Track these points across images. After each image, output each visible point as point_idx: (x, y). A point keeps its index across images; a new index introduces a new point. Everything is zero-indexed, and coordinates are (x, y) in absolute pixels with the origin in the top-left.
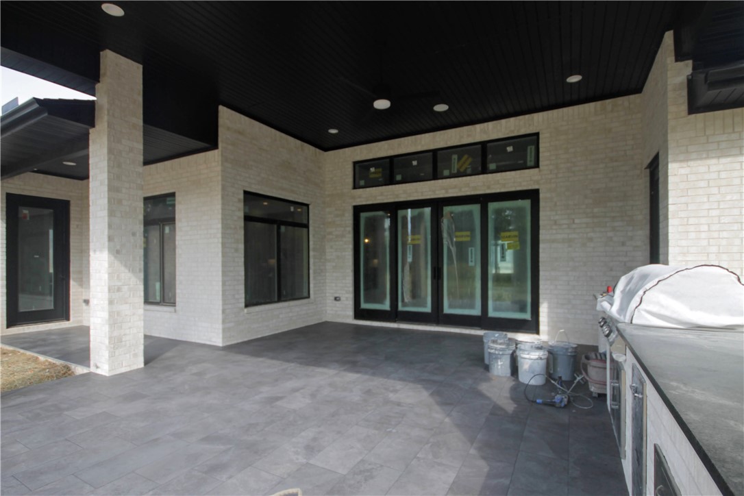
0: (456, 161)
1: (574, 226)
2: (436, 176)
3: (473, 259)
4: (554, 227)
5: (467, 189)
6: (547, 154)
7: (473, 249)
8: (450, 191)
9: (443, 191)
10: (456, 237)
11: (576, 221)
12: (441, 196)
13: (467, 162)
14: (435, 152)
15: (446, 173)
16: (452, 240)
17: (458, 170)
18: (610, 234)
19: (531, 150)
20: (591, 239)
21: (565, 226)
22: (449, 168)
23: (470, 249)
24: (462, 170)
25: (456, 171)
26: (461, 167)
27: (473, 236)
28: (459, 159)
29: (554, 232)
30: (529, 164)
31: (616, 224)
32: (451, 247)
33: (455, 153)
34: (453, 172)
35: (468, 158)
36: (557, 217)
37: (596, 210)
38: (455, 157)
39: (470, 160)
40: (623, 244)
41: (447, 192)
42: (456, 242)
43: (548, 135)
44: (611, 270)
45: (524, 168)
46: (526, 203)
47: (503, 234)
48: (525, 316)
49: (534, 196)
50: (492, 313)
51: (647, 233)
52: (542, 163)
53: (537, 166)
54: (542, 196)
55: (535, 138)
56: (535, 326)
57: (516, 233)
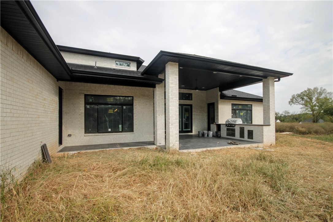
11: (198, 111)
18: (202, 114)
20: (200, 115)
21: (196, 112)
31: (203, 112)
36: (195, 110)
37: (200, 109)
40: (204, 116)
43: (193, 94)
44: (203, 120)
45: (189, 100)
46: (189, 107)
47: (186, 113)
48: (190, 130)
49: (191, 106)
50: (184, 130)
51: (207, 114)
52: (193, 99)
53: (192, 100)
54: (193, 106)
55: (191, 94)
56: (191, 131)
57: (188, 113)
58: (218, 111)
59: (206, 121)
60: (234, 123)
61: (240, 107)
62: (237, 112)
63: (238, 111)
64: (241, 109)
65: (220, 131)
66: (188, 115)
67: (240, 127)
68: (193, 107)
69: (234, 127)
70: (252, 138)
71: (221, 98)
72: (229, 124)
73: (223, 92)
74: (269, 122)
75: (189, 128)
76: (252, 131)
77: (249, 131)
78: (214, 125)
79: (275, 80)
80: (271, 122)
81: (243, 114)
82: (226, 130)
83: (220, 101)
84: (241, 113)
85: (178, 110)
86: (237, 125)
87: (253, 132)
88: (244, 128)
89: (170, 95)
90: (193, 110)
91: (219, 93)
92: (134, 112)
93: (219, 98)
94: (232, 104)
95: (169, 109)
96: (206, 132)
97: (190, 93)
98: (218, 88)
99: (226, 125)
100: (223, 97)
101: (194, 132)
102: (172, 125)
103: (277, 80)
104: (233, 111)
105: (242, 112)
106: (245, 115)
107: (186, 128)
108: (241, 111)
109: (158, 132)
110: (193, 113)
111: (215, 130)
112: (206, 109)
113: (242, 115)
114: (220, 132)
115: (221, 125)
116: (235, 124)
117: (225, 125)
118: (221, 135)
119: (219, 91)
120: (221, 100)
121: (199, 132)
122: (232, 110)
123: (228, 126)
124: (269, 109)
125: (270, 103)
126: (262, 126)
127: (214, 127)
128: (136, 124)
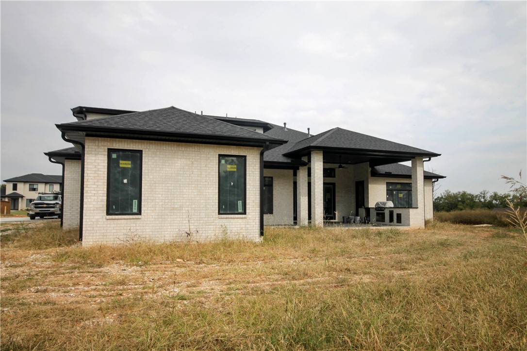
4: (339, 193)
6: (337, 174)
11: (343, 192)
18: (349, 195)
19: (333, 173)
20: (345, 196)
21: (341, 193)
31: (350, 193)
36: (339, 191)
37: (346, 189)
45: (331, 177)
46: (332, 186)
47: (327, 194)
48: (332, 215)
49: (334, 184)
51: (355, 196)
52: (336, 176)
53: (334, 177)
54: (336, 184)
55: (334, 170)
56: (334, 218)
57: (330, 194)
58: (368, 192)
59: (354, 205)
60: (383, 206)
61: (399, 187)
62: (395, 193)
63: (396, 191)
64: (400, 189)
65: (370, 216)
66: (329, 197)
67: (390, 211)
68: (336, 187)
69: (383, 211)
70: (400, 222)
71: (372, 175)
72: (379, 207)
73: (375, 167)
74: (417, 205)
76: (401, 214)
77: (397, 214)
78: (362, 209)
79: (424, 160)
80: (419, 205)
81: (403, 196)
82: (375, 214)
83: (370, 179)
84: (400, 195)
85: (322, 192)
86: (387, 209)
88: (393, 211)
89: (316, 179)
90: (337, 190)
91: (370, 169)
92: (274, 193)
93: (370, 175)
94: (387, 183)
95: (314, 191)
96: (352, 217)
97: (332, 167)
98: (368, 163)
100: (375, 174)
101: (338, 219)
102: (317, 205)
103: (428, 159)
104: (389, 192)
105: (401, 193)
106: (405, 197)
108: (399, 191)
109: (301, 213)
110: (337, 194)
111: (364, 215)
112: (353, 189)
113: (401, 197)
115: (371, 209)
116: (385, 207)
117: (375, 209)
118: (370, 219)
119: (369, 167)
120: (372, 177)
121: (343, 217)
122: (387, 190)
123: (378, 210)
124: (417, 191)
125: (418, 185)
126: (409, 209)
127: (362, 211)
128: (276, 206)
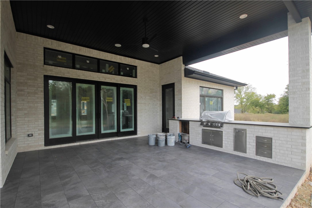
0: (108, 67)
1: (146, 99)
2: (99, 71)
3: (114, 109)
4: (141, 99)
5: (114, 80)
6: (139, 74)
7: (114, 105)
8: (107, 79)
9: (104, 79)
10: (107, 99)
11: (147, 98)
12: (103, 81)
13: (112, 69)
14: (99, 60)
15: (104, 71)
16: (105, 101)
17: (109, 71)
18: (154, 102)
19: (134, 71)
20: (150, 103)
21: (144, 99)
22: (105, 69)
23: (112, 105)
24: (110, 71)
25: (108, 71)
26: (110, 70)
27: (113, 99)
28: (109, 67)
29: (141, 100)
30: (134, 76)
31: (155, 99)
32: (105, 104)
33: (108, 64)
34: (106, 71)
35: (113, 67)
36: (142, 96)
37: (151, 95)
38: (107, 65)
39: (114, 68)
40: (156, 105)
41: (105, 80)
42: (107, 102)
43: (139, 68)
44: (154, 113)
45: (131, 76)
46: (132, 90)
47: (125, 100)
48: (133, 129)
49: (135, 87)
50: (122, 130)
51: (161, 102)
52: (138, 77)
54: (138, 88)
55: (135, 67)
56: (135, 132)
57: (129, 100)
58: (181, 97)
60: (219, 120)
61: (210, 92)
62: (206, 99)
63: (208, 98)
64: (211, 95)
65: (189, 133)
66: (129, 105)
67: (235, 129)
68: (138, 91)
69: (219, 127)
71: (186, 76)
72: (209, 121)
75: (131, 127)
76: (270, 139)
77: (257, 138)
78: (175, 121)
81: (213, 103)
82: (201, 132)
83: (184, 80)
84: (210, 102)
86: (228, 125)
87: (273, 141)
88: (244, 130)
90: (139, 95)
91: (183, 67)
93: (183, 75)
94: (200, 87)
96: (162, 136)
97: (133, 64)
98: (181, 57)
99: (202, 123)
100: (189, 74)
101: (140, 135)
104: (202, 98)
105: (212, 101)
106: (215, 104)
107: (126, 126)
108: (210, 98)
110: (139, 101)
112: (159, 95)
113: (211, 105)
114: (188, 135)
115: (190, 122)
116: (223, 121)
117: (200, 123)
118: (190, 140)
119: (182, 63)
120: (185, 78)
122: (200, 96)
123: (207, 126)
126: (303, 130)
